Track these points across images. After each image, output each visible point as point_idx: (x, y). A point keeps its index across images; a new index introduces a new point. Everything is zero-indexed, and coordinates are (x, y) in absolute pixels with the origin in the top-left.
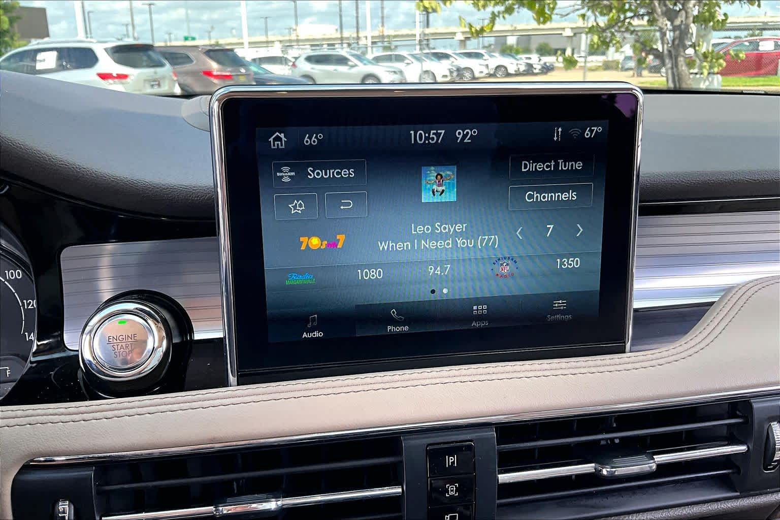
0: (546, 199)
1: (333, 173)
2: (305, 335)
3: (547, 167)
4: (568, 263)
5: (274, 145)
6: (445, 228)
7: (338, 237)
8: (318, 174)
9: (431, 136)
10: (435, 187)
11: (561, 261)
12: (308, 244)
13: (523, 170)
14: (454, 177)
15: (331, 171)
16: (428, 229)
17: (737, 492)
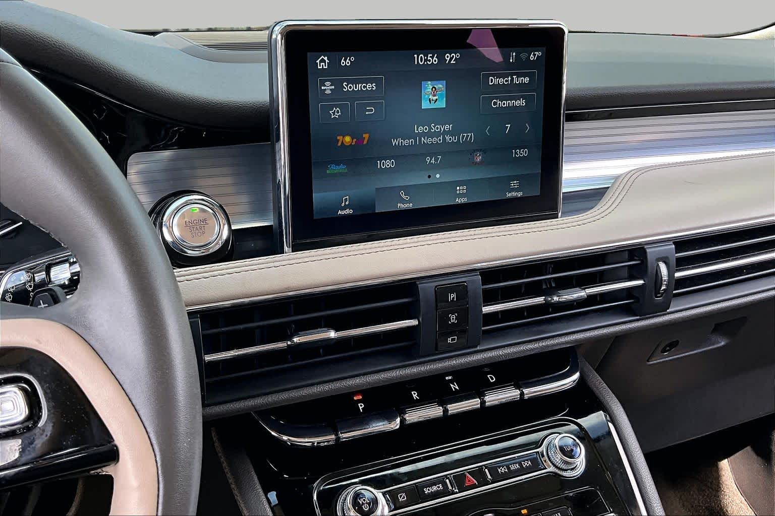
0: (505, 105)
1: (361, 86)
2: (340, 212)
3: (506, 82)
4: (520, 152)
5: (320, 66)
6: (437, 128)
7: (364, 135)
8: (350, 87)
9: (429, 59)
10: (431, 97)
11: (515, 151)
12: (342, 141)
13: (490, 84)
14: (444, 89)
15: (360, 85)
16: (426, 129)
17: (637, 316)
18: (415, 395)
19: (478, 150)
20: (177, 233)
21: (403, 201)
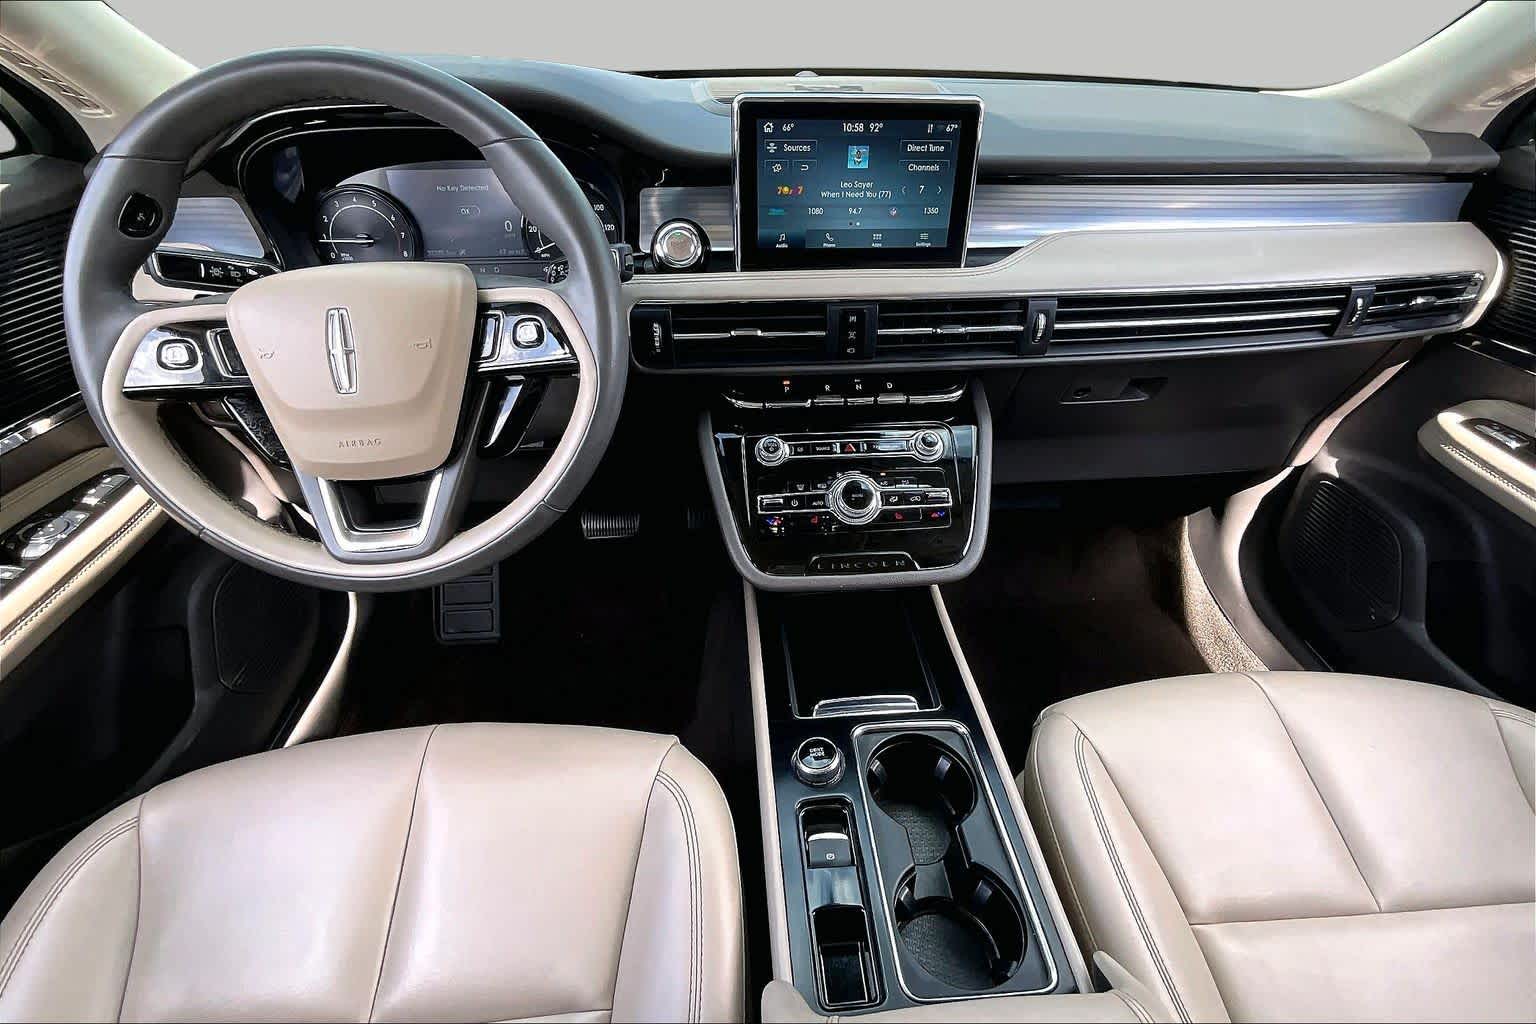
0: (921, 170)
2: (777, 246)
3: (923, 149)
4: (931, 210)
5: (766, 130)
6: (860, 185)
7: (799, 187)
8: (790, 148)
9: (856, 127)
10: (856, 159)
11: (927, 208)
12: (782, 191)
13: (908, 151)
14: (867, 153)
15: (797, 147)
16: (850, 185)
18: (827, 387)
19: (894, 205)
20: (666, 251)
21: (829, 242)
